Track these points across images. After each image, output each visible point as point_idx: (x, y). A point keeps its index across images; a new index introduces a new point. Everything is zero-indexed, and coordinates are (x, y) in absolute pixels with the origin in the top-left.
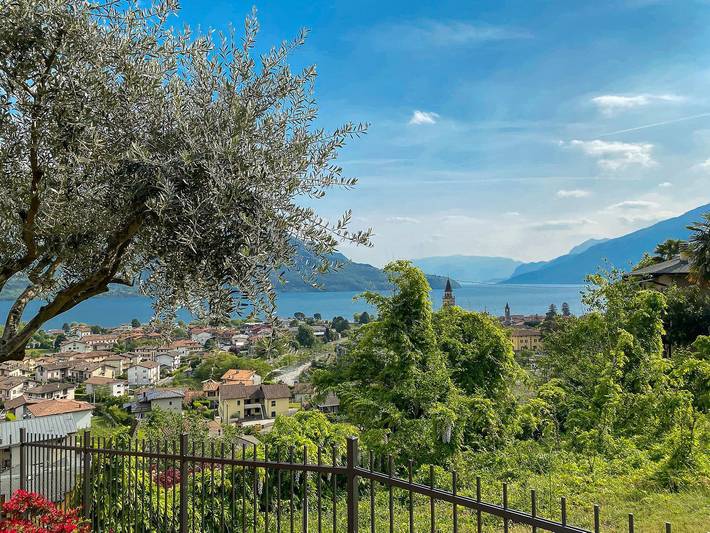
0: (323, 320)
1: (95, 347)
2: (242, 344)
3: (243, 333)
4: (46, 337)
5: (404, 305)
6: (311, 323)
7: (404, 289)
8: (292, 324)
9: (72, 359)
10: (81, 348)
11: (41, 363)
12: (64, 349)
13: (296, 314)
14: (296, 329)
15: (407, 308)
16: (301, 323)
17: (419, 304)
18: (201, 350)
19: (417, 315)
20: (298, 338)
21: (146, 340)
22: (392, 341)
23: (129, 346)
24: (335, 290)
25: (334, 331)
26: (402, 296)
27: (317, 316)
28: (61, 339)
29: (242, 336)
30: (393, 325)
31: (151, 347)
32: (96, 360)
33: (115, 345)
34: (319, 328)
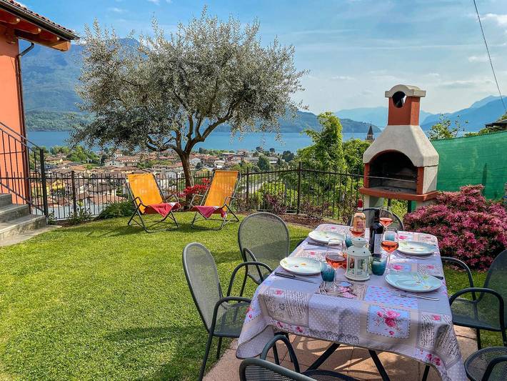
0: (276, 153)
1: (126, 164)
2: (221, 167)
3: (221, 159)
4: (95, 156)
5: (327, 137)
6: (268, 155)
7: (328, 128)
8: (255, 155)
9: (112, 171)
10: (117, 164)
11: (94, 173)
12: (107, 164)
13: (258, 148)
14: (257, 158)
15: (329, 138)
16: (260, 154)
17: (335, 136)
18: (194, 169)
19: (335, 142)
20: (258, 165)
21: (158, 161)
22: (320, 155)
23: (147, 164)
24: (286, 132)
25: (284, 161)
26: (326, 132)
27: (272, 150)
28: (104, 158)
29: (221, 161)
30: (320, 147)
31: (161, 166)
32: (127, 172)
33: (138, 164)
34: (274, 158)
